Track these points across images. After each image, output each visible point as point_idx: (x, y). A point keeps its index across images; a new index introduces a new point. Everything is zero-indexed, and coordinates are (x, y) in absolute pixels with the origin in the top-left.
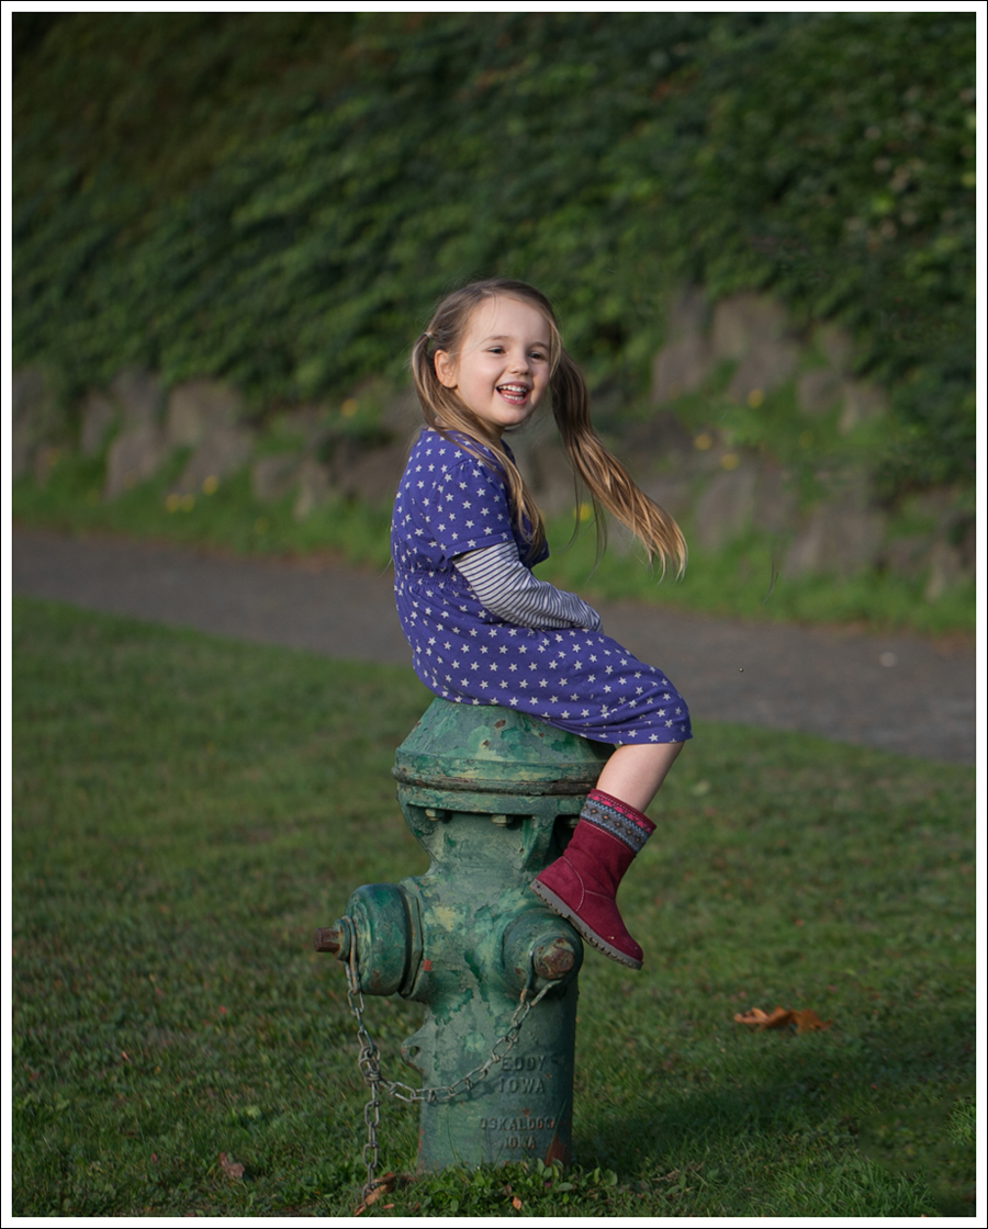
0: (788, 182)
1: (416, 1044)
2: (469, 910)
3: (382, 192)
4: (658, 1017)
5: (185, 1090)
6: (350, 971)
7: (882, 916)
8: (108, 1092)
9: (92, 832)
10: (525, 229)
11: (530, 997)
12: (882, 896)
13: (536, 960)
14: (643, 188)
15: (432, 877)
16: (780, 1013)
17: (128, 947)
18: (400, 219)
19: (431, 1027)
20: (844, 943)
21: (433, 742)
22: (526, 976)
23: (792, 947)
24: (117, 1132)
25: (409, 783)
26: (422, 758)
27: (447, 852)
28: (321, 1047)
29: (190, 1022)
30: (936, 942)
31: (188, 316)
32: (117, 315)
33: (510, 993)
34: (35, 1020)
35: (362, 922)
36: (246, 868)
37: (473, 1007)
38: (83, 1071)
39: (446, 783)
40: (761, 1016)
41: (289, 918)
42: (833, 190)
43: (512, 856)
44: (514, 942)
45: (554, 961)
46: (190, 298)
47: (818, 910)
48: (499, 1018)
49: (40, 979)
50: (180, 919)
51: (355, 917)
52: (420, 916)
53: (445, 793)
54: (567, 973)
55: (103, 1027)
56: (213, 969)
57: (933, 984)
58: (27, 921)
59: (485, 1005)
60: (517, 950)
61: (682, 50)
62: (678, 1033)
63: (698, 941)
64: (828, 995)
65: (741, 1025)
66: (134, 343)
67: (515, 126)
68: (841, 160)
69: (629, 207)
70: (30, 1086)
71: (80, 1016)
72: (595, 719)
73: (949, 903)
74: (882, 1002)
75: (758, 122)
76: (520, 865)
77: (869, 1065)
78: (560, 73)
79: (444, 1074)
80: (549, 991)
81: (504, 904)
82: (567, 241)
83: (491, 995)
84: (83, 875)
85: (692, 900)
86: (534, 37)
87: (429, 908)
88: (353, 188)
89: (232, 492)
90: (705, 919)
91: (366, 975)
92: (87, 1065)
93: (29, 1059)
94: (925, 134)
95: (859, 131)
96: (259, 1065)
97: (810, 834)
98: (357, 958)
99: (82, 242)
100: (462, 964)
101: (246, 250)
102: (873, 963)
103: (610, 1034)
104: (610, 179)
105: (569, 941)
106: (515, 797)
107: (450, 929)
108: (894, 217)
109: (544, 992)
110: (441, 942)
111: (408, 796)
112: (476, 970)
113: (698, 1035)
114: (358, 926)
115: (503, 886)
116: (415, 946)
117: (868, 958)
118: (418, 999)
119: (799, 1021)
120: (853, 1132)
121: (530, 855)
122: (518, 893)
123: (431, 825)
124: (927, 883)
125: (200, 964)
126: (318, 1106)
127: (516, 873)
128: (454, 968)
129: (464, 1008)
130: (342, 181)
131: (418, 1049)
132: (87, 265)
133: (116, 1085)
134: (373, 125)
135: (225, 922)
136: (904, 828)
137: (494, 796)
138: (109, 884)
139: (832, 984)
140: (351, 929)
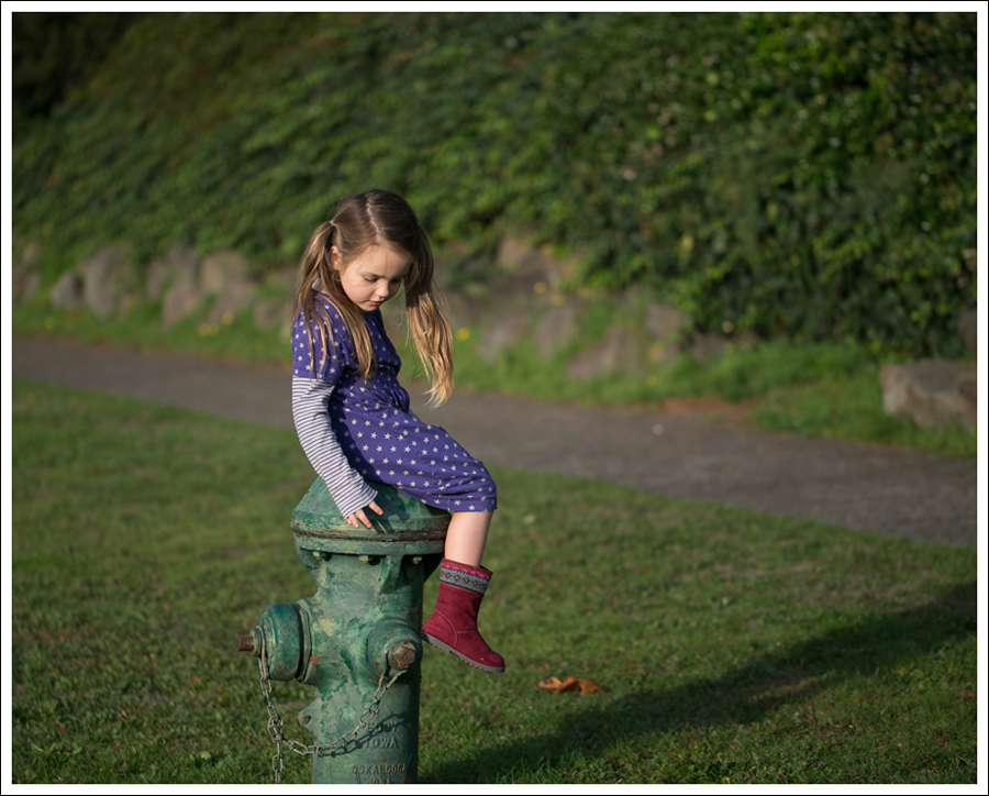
0: (593, 119)
1: (308, 714)
2: (344, 621)
3: (336, 129)
4: (488, 683)
5: (160, 740)
6: (262, 664)
7: (644, 608)
8: (108, 741)
9: (125, 553)
10: (424, 152)
11: (386, 681)
12: (645, 594)
13: (390, 657)
14: (501, 125)
15: (318, 598)
16: (570, 680)
17: (139, 634)
18: (347, 146)
19: (319, 702)
20: (617, 629)
21: (317, 505)
22: (383, 667)
23: (582, 631)
24: (111, 771)
25: (302, 533)
26: (310, 515)
27: (329, 581)
28: (259, 706)
29: (173, 688)
30: (679, 628)
31: (213, 210)
32: (168, 210)
33: (372, 677)
34: (68, 687)
35: (269, 630)
36: (224, 577)
37: (347, 689)
38: (95, 724)
39: (326, 533)
40: (557, 683)
41: (249, 613)
42: (622, 125)
43: (373, 583)
44: (375, 645)
45: (403, 657)
46: (214, 199)
47: (602, 606)
48: (365, 696)
49: (76, 657)
50: (175, 614)
51: (265, 627)
52: (310, 626)
53: (326, 540)
54: (411, 665)
55: (113, 692)
56: (193, 649)
57: (675, 658)
58: (73, 616)
59: (355, 687)
60: (377, 649)
61: (526, 36)
62: (501, 695)
63: (519, 628)
64: (605, 666)
65: (543, 689)
66: (179, 228)
67: (420, 86)
68: (627, 105)
69: (493, 138)
70: (58, 736)
71: (98, 685)
72: (434, 491)
73: (689, 599)
74: (641, 671)
75: (573, 80)
76: (379, 590)
77: (629, 719)
78: (448, 52)
79: (327, 735)
80: (399, 677)
81: (368, 617)
82: (453, 159)
83: (359, 680)
84: (116, 582)
85: (518, 597)
86: (433, 28)
87: (315, 620)
88: (318, 128)
89: (242, 324)
90: (525, 611)
91: (272, 667)
92: (98, 720)
93: (59, 717)
94: (680, 88)
95: (638, 85)
96: (214, 720)
97: (600, 550)
98: (266, 655)
99: (148, 163)
100: (339, 659)
101: (250, 168)
102: (636, 643)
103: (456, 696)
104: (480, 119)
105: (412, 642)
106: (374, 543)
107: (330, 635)
108: (662, 142)
109: (395, 678)
110: (324, 644)
111: (300, 542)
112: (349, 663)
113: (514, 696)
114: (267, 633)
115: (367, 604)
116: (306, 647)
117: (633, 639)
118: (309, 683)
119: (583, 686)
120: (615, 768)
121: (386, 583)
122: (377, 609)
123: (317, 563)
124: (676, 584)
125: (185, 647)
126: (250, 751)
127: (376, 595)
128: (333, 661)
129: (341, 689)
130: (309, 123)
131: (310, 717)
132: (150, 178)
133: (115, 737)
134: (330, 86)
135: (206, 616)
136: (661, 547)
137: (360, 542)
138: (132, 589)
139: (608, 658)
140: (262, 635)
